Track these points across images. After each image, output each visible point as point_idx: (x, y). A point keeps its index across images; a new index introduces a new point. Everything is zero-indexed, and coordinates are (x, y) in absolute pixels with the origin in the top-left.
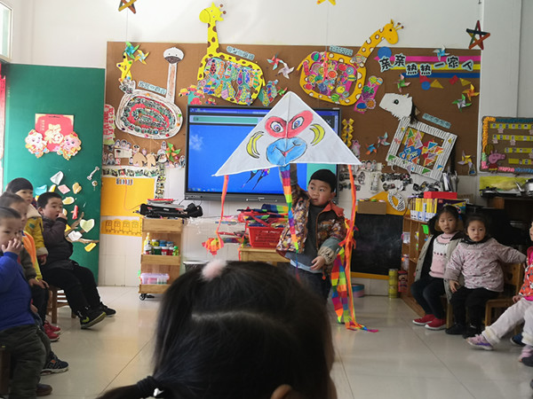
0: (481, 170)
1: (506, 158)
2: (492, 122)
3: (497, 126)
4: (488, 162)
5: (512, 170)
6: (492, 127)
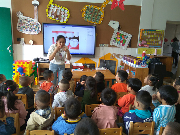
0: (139, 46)
1: (146, 43)
2: (143, 31)
3: (145, 32)
4: (141, 44)
5: (148, 46)
6: (143, 32)
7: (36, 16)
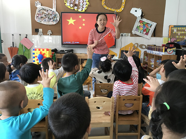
1: (176, 40)
3: (174, 28)
7: (54, 5)
